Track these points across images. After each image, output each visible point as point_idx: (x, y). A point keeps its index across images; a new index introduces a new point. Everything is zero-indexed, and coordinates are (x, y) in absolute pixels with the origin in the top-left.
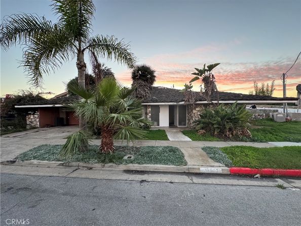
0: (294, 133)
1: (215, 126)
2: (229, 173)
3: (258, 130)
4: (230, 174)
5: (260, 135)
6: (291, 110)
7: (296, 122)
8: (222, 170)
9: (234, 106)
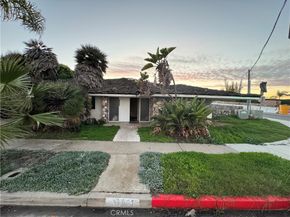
0: (255, 133)
1: (170, 124)
2: (150, 207)
3: (219, 128)
4: (151, 209)
5: (219, 135)
6: (254, 108)
7: (258, 119)
8: (141, 201)
9: (194, 101)
